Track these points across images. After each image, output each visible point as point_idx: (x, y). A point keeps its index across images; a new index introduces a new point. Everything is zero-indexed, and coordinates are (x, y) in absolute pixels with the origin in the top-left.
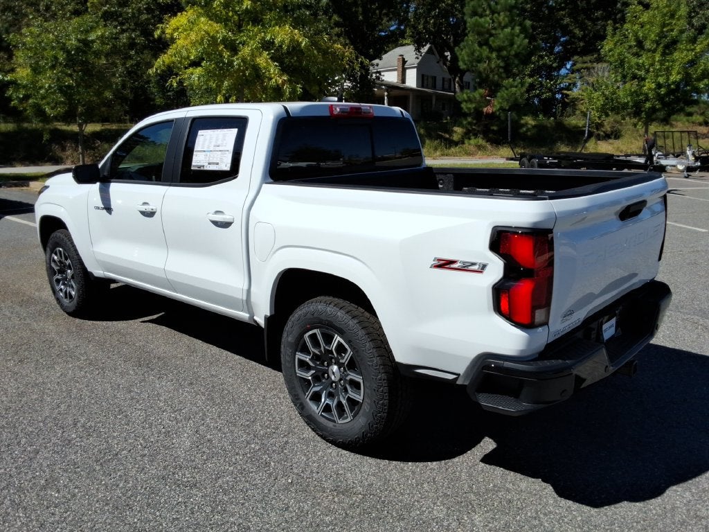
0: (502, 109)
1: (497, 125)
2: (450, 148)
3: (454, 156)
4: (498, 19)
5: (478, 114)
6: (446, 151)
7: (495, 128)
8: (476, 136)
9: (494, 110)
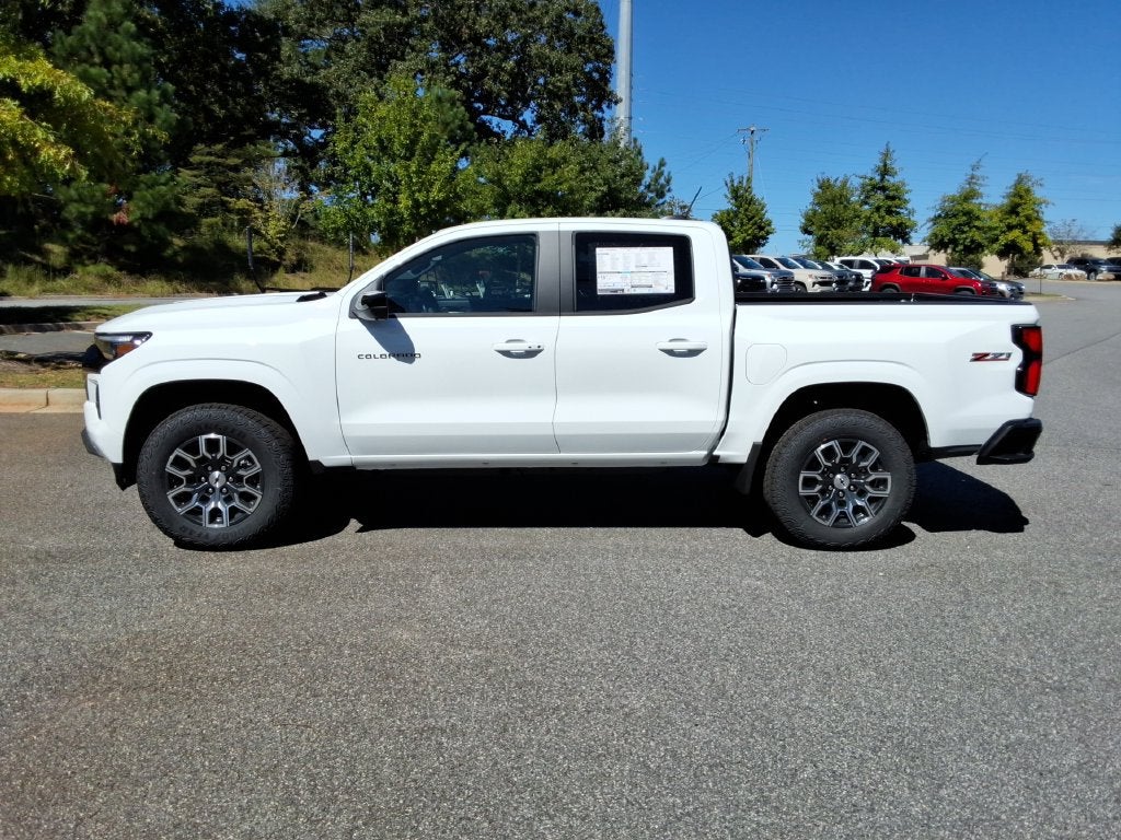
0: (143, 218)
1: (134, 244)
2: (54, 280)
3: (67, 294)
4: (120, 74)
5: (98, 224)
6: (49, 285)
7: (132, 248)
8: (94, 258)
9: (131, 218)
